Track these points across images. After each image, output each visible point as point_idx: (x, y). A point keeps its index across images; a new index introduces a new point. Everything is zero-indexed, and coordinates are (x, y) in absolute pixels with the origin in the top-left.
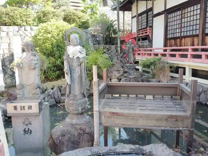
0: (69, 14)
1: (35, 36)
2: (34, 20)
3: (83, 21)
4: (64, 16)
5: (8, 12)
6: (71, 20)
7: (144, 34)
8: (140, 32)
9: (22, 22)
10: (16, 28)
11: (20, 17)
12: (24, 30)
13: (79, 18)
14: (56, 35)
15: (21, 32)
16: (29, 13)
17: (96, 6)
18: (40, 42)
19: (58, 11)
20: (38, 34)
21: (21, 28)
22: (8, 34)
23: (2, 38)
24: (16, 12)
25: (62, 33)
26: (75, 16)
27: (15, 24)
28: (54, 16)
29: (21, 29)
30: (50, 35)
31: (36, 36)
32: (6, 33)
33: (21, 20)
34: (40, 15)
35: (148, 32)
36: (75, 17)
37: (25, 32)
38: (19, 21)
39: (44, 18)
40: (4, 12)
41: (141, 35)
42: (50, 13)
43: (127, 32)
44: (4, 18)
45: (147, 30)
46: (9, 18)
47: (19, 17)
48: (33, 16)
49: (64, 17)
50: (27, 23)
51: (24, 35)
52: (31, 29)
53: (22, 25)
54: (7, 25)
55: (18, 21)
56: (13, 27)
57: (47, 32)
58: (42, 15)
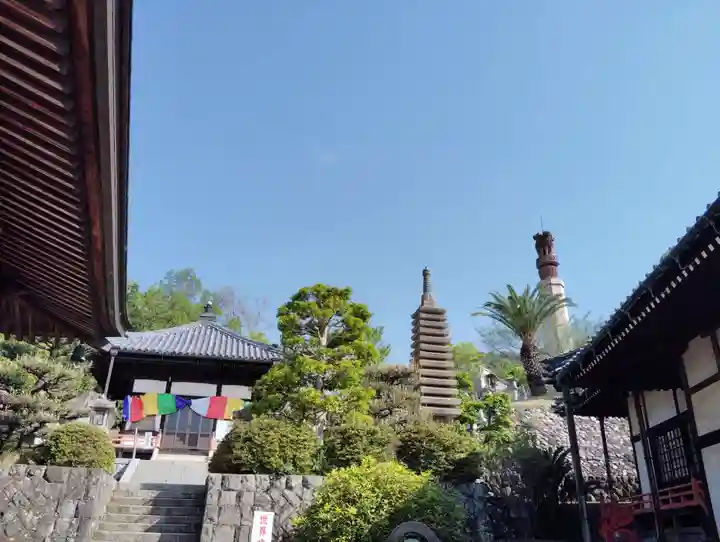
0: (416, 435)
1: (313, 507)
2: (314, 456)
3: (458, 456)
4: (400, 443)
5: (251, 435)
6: (422, 455)
7: (684, 503)
8: (666, 493)
9: (282, 463)
10: (265, 480)
11: (280, 447)
12: (284, 486)
13: (446, 449)
14: (372, 509)
15: (275, 494)
16: (306, 437)
17: (503, 401)
18: (325, 530)
19: (385, 429)
20: (322, 505)
21: (277, 479)
22: (239, 497)
23: (222, 511)
24: (271, 433)
25: (390, 503)
26: (432, 440)
27: (263, 468)
28: (371, 443)
29: (278, 483)
30: (353, 510)
31: (314, 509)
32: (234, 494)
33: (280, 457)
34: (333, 441)
35: (695, 497)
36: (433, 446)
37: (287, 492)
38: (275, 461)
39: (343, 451)
40: (242, 435)
41: (673, 505)
42: (361, 434)
43: (626, 488)
44: (239, 452)
45: (690, 488)
46: (250, 449)
47: (278, 449)
48: (313, 444)
49: (401, 447)
50: (295, 464)
51: (282, 502)
52: (305, 484)
53: (282, 470)
54: (244, 469)
55: (272, 459)
56: (258, 476)
57: (347, 498)
58: (339, 441)
